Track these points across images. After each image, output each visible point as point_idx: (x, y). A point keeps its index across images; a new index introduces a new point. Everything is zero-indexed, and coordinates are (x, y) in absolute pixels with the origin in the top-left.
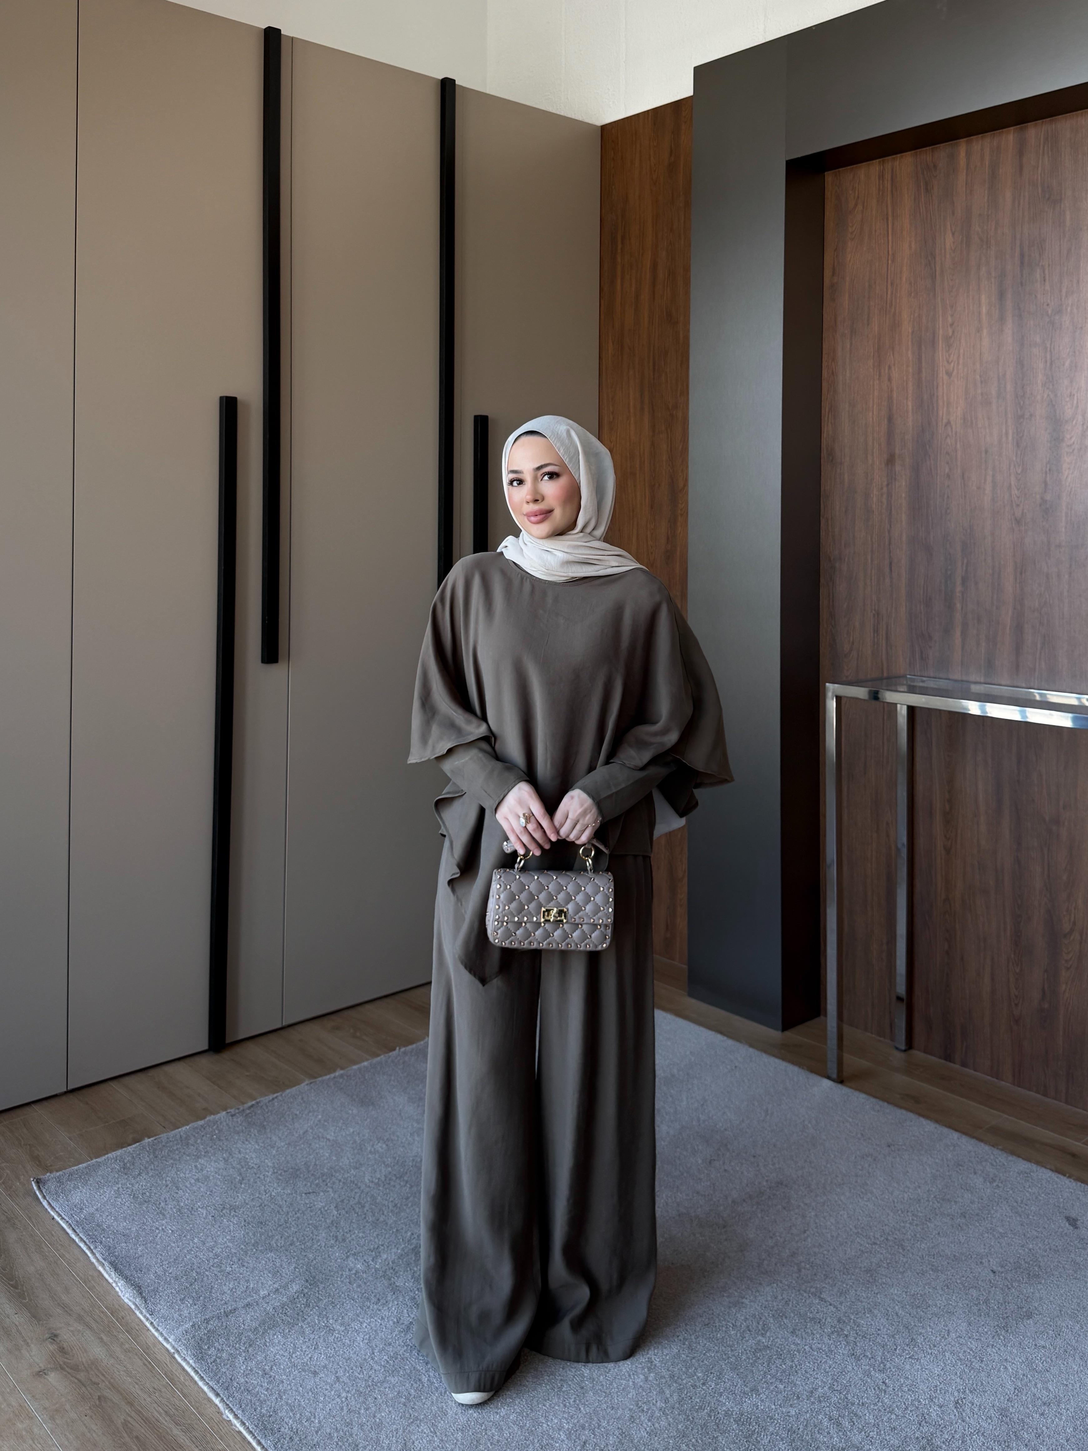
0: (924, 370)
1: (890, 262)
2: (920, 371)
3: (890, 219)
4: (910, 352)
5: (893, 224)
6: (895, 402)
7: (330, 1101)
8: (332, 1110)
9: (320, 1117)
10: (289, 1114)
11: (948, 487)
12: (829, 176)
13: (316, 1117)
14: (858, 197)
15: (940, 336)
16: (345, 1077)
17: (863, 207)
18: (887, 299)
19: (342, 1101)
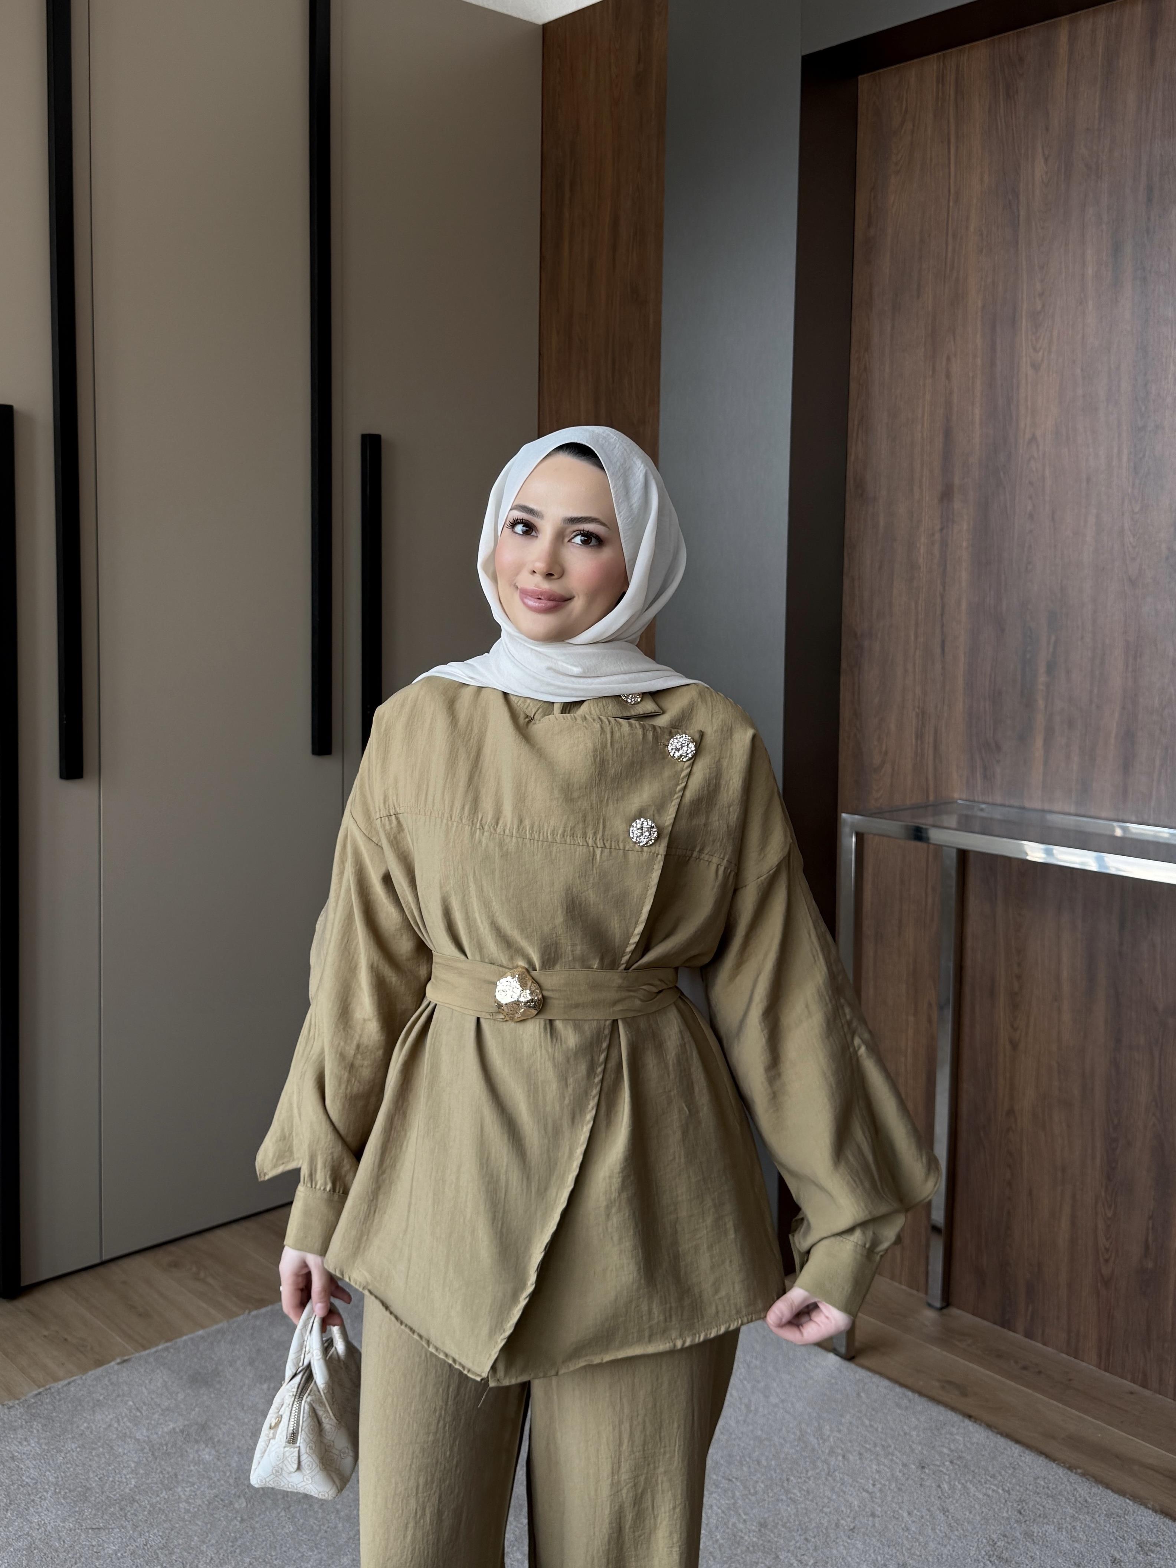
0: (998, 362)
1: (951, 204)
2: (993, 364)
3: (953, 140)
4: (978, 336)
5: (957, 149)
6: (955, 409)
7: (147, 1382)
8: (149, 1393)
9: (131, 1403)
10: (88, 1402)
11: (1031, 531)
12: (865, 82)
13: (126, 1404)
14: (906, 111)
15: (1024, 313)
16: (172, 1350)
17: (914, 126)
18: (946, 259)
19: (164, 1381)
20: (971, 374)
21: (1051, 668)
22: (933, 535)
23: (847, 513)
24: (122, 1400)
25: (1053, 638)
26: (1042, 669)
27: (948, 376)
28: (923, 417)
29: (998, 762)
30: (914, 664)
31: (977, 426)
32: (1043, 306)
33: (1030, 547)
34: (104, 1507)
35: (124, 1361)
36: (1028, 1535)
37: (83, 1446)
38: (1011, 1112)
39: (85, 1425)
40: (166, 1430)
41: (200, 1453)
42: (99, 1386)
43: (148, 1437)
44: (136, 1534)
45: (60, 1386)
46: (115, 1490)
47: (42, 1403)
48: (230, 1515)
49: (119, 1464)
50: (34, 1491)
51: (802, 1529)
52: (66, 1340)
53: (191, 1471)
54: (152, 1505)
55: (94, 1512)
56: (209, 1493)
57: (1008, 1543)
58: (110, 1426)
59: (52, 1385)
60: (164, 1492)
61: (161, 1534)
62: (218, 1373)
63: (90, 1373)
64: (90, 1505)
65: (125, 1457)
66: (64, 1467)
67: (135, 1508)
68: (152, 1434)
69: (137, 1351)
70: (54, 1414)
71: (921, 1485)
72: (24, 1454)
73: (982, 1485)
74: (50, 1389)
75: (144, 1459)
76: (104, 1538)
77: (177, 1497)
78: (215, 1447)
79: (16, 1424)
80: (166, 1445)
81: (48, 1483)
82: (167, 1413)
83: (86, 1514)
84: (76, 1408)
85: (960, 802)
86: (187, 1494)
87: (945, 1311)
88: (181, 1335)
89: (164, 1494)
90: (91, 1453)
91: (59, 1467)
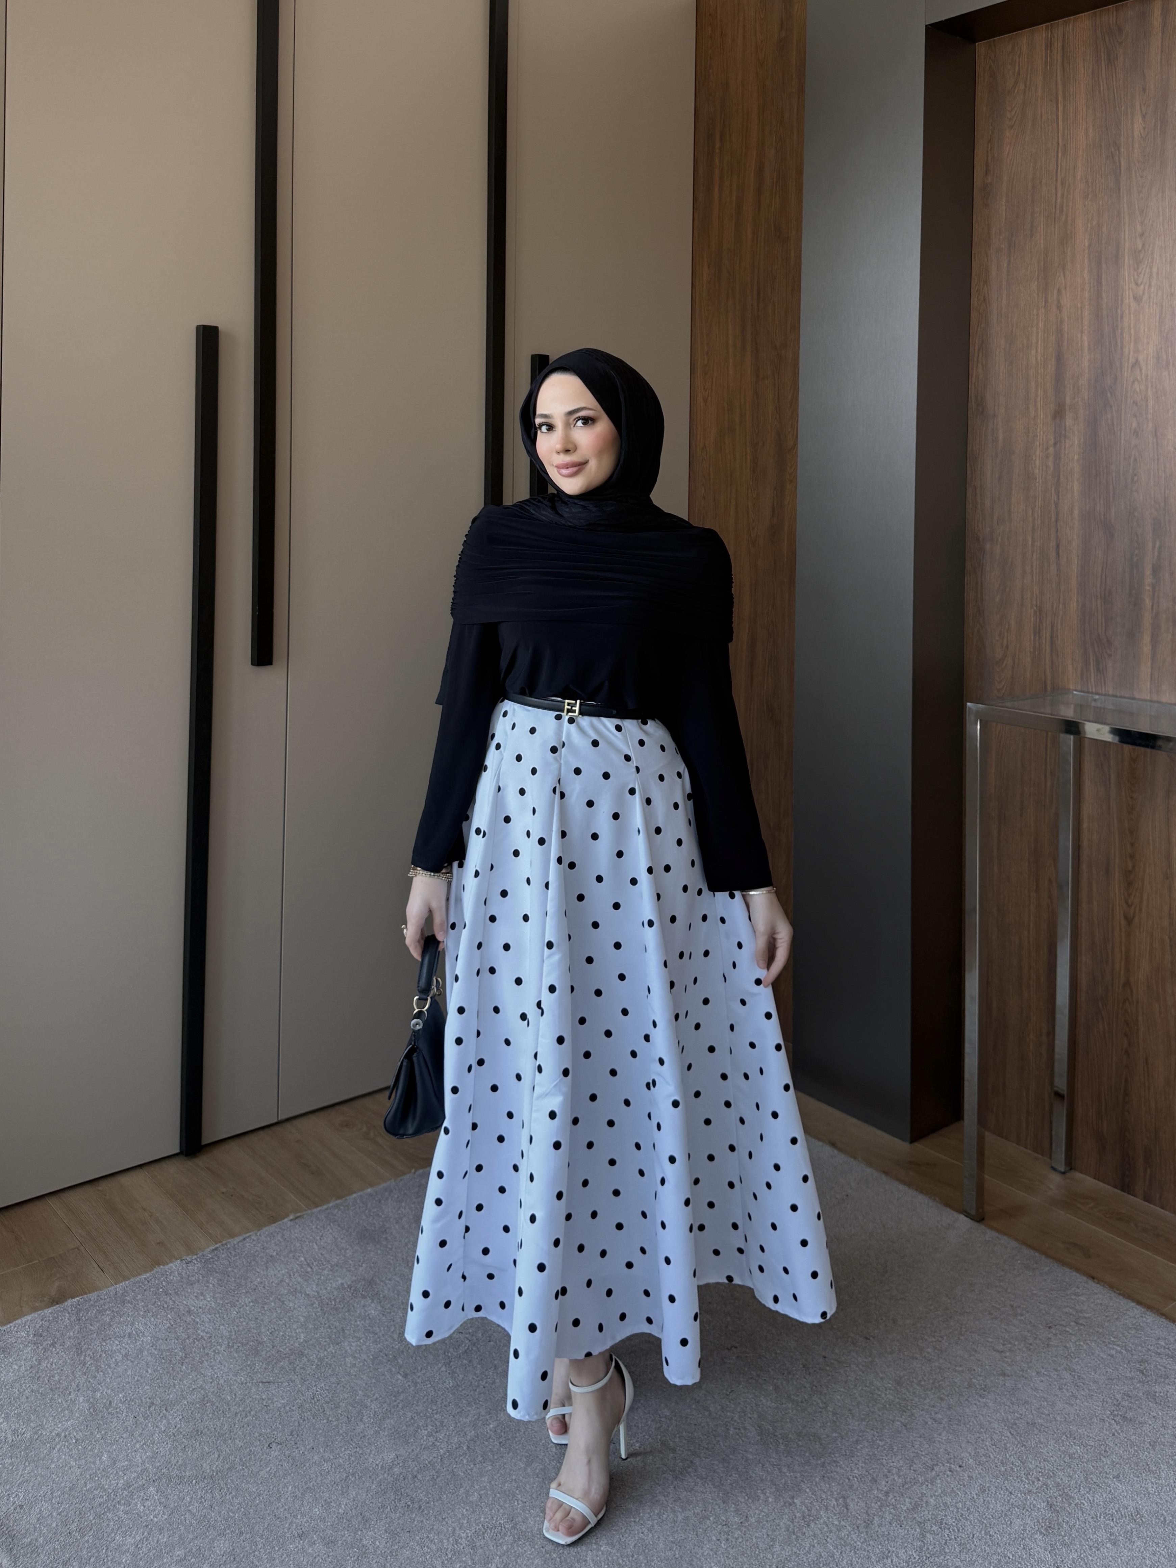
0: (1104, 295)
1: (1060, 155)
2: (1099, 295)
3: (1061, 99)
4: (1086, 271)
5: (1064, 106)
6: (1066, 335)
7: (318, 1238)
8: (319, 1249)
9: (303, 1259)
10: (262, 1257)
11: (1136, 446)
12: (981, 48)
13: (297, 1259)
14: (1019, 74)
15: (1126, 250)
16: (342, 1208)
17: (1026, 86)
18: (1056, 202)
19: (335, 1238)
20: (1079, 305)
21: (1156, 570)
22: (1047, 449)
23: (970, 430)
24: (294, 1256)
25: (1158, 544)
26: (1148, 572)
27: (1059, 307)
28: (1037, 343)
29: (1110, 656)
30: (1032, 566)
31: (1086, 351)
32: (1143, 245)
33: (1135, 460)
34: (275, 1361)
35: (297, 1218)
36: (1151, 1396)
37: (256, 1301)
38: (1127, 984)
39: (259, 1280)
40: (334, 1286)
41: (366, 1309)
42: (273, 1242)
43: (318, 1293)
44: (304, 1388)
45: (235, 1242)
46: (285, 1344)
47: (218, 1258)
48: (394, 1369)
49: (290, 1319)
50: (209, 1345)
51: (935, 1387)
52: (242, 1196)
53: (358, 1326)
54: (320, 1360)
55: (264, 1366)
56: (374, 1348)
57: (1131, 1402)
58: (282, 1281)
59: (230, 1240)
60: (331, 1345)
61: (327, 1388)
62: (385, 1231)
63: (265, 1229)
64: (261, 1359)
65: (295, 1311)
66: (237, 1321)
67: (303, 1362)
68: (321, 1289)
69: (310, 1209)
70: (230, 1269)
71: (1048, 1345)
72: (200, 1308)
73: (1106, 1345)
74: (226, 1244)
75: (314, 1314)
76: (273, 1392)
77: (343, 1352)
78: (380, 1303)
79: (193, 1279)
80: (335, 1300)
81: (222, 1337)
82: (336, 1268)
83: (257, 1367)
84: (250, 1263)
85: (1075, 692)
86: (353, 1348)
87: (1068, 1175)
88: (350, 1194)
89: (331, 1349)
90: (264, 1307)
91: (233, 1321)
